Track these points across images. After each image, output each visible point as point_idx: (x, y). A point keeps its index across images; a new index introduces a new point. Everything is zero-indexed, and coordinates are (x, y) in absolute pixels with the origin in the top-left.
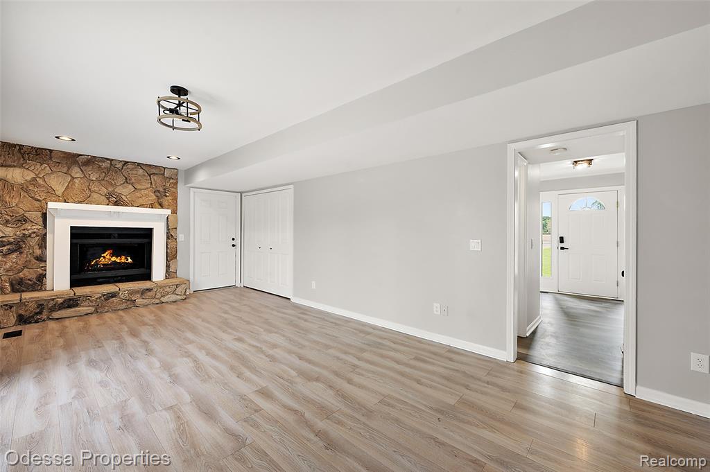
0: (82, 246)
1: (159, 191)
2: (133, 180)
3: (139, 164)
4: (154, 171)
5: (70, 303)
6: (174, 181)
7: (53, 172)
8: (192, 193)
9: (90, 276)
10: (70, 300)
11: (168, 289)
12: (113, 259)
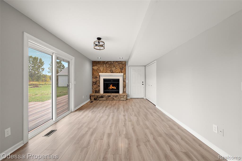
0: (106, 83)
1: (121, 68)
2: (115, 66)
3: (117, 61)
4: (120, 63)
5: (102, 97)
6: (125, 65)
7: (101, 66)
8: (130, 68)
9: (107, 91)
10: (102, 96)
11: (121, 96)
12: (112, 87)
